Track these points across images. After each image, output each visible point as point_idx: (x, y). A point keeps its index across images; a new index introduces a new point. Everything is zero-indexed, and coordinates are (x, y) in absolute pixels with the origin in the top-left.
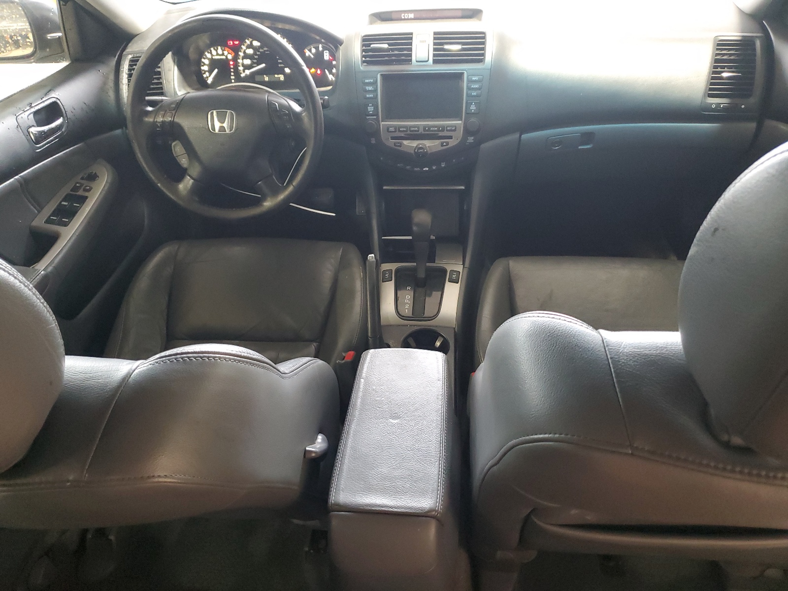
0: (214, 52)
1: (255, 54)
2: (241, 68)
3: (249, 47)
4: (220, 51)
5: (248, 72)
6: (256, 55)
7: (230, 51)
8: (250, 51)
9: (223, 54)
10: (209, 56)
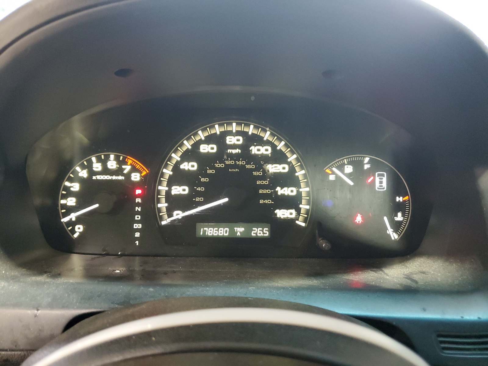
0: (97, 167)
1: (201, 171)
2: (163, 205)
3: (187, 156)
4: (112, 164)
5: (178, 215)
6: (206, 175)
7: (139, 165)
8: (190, 166)
9: (119, 172)
10: (84, 174)
